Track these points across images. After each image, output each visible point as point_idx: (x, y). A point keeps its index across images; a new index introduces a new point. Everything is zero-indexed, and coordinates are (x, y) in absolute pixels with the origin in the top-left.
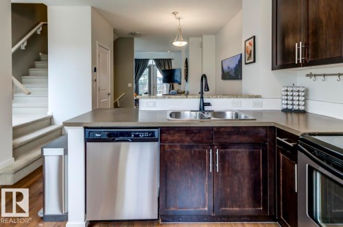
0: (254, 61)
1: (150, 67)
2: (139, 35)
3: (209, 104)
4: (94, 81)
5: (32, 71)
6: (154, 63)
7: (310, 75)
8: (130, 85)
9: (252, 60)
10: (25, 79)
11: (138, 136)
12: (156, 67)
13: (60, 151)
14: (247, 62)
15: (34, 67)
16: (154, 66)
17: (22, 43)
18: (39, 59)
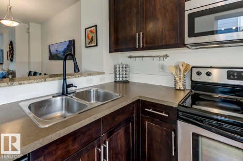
0: (96, 45)
7: (130, 57)
9: (95, 44)
14: (87, 46)
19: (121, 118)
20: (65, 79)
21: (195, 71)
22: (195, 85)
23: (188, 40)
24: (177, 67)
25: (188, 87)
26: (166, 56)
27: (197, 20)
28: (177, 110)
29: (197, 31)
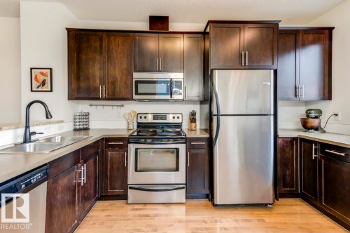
0: (51, 91)
7: (91, 105)
9: (50, 89)
14: (35, 89)
19: (92, 151)
20: (28, 127)
21: (139, 116)
22: (139, 125)
23: (136, 97)
24: (129, 114)
25: (136, 128)
26: (122, 106)
27: (139, 85)
28: (129, 138)
29: (139, 92)
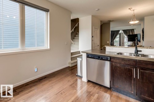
1: (120, 34)
2: (113, 21)
3: (141, 51)
4: (92, 40)
5: (75, 38)
6: (123, 32)
8: (108, 42)
10: (74, 40)
11: (102, 58)
12: (124, 34)
13: (81, 59)
15: (75, 36)
16: (122, 33)
17: (73, 30)
18: (77, 34)
20: (136, 48)
